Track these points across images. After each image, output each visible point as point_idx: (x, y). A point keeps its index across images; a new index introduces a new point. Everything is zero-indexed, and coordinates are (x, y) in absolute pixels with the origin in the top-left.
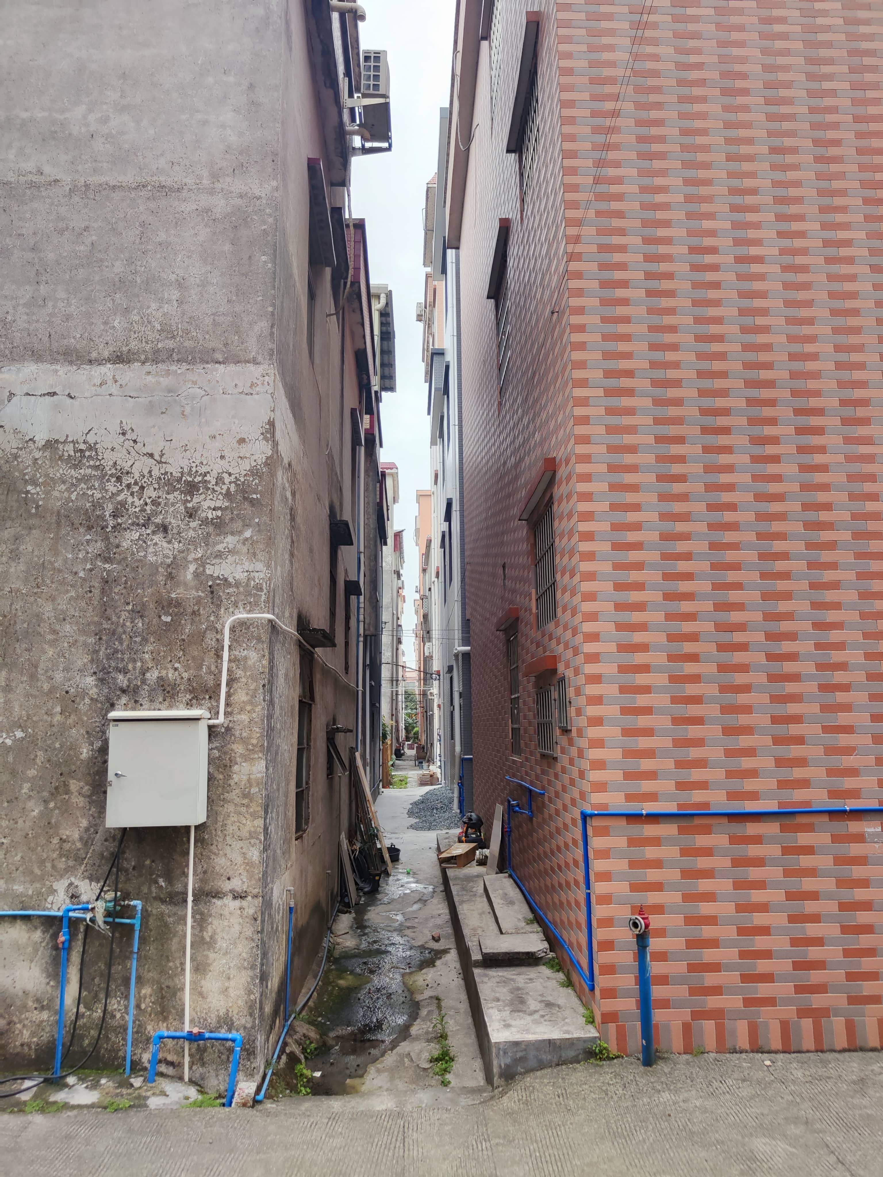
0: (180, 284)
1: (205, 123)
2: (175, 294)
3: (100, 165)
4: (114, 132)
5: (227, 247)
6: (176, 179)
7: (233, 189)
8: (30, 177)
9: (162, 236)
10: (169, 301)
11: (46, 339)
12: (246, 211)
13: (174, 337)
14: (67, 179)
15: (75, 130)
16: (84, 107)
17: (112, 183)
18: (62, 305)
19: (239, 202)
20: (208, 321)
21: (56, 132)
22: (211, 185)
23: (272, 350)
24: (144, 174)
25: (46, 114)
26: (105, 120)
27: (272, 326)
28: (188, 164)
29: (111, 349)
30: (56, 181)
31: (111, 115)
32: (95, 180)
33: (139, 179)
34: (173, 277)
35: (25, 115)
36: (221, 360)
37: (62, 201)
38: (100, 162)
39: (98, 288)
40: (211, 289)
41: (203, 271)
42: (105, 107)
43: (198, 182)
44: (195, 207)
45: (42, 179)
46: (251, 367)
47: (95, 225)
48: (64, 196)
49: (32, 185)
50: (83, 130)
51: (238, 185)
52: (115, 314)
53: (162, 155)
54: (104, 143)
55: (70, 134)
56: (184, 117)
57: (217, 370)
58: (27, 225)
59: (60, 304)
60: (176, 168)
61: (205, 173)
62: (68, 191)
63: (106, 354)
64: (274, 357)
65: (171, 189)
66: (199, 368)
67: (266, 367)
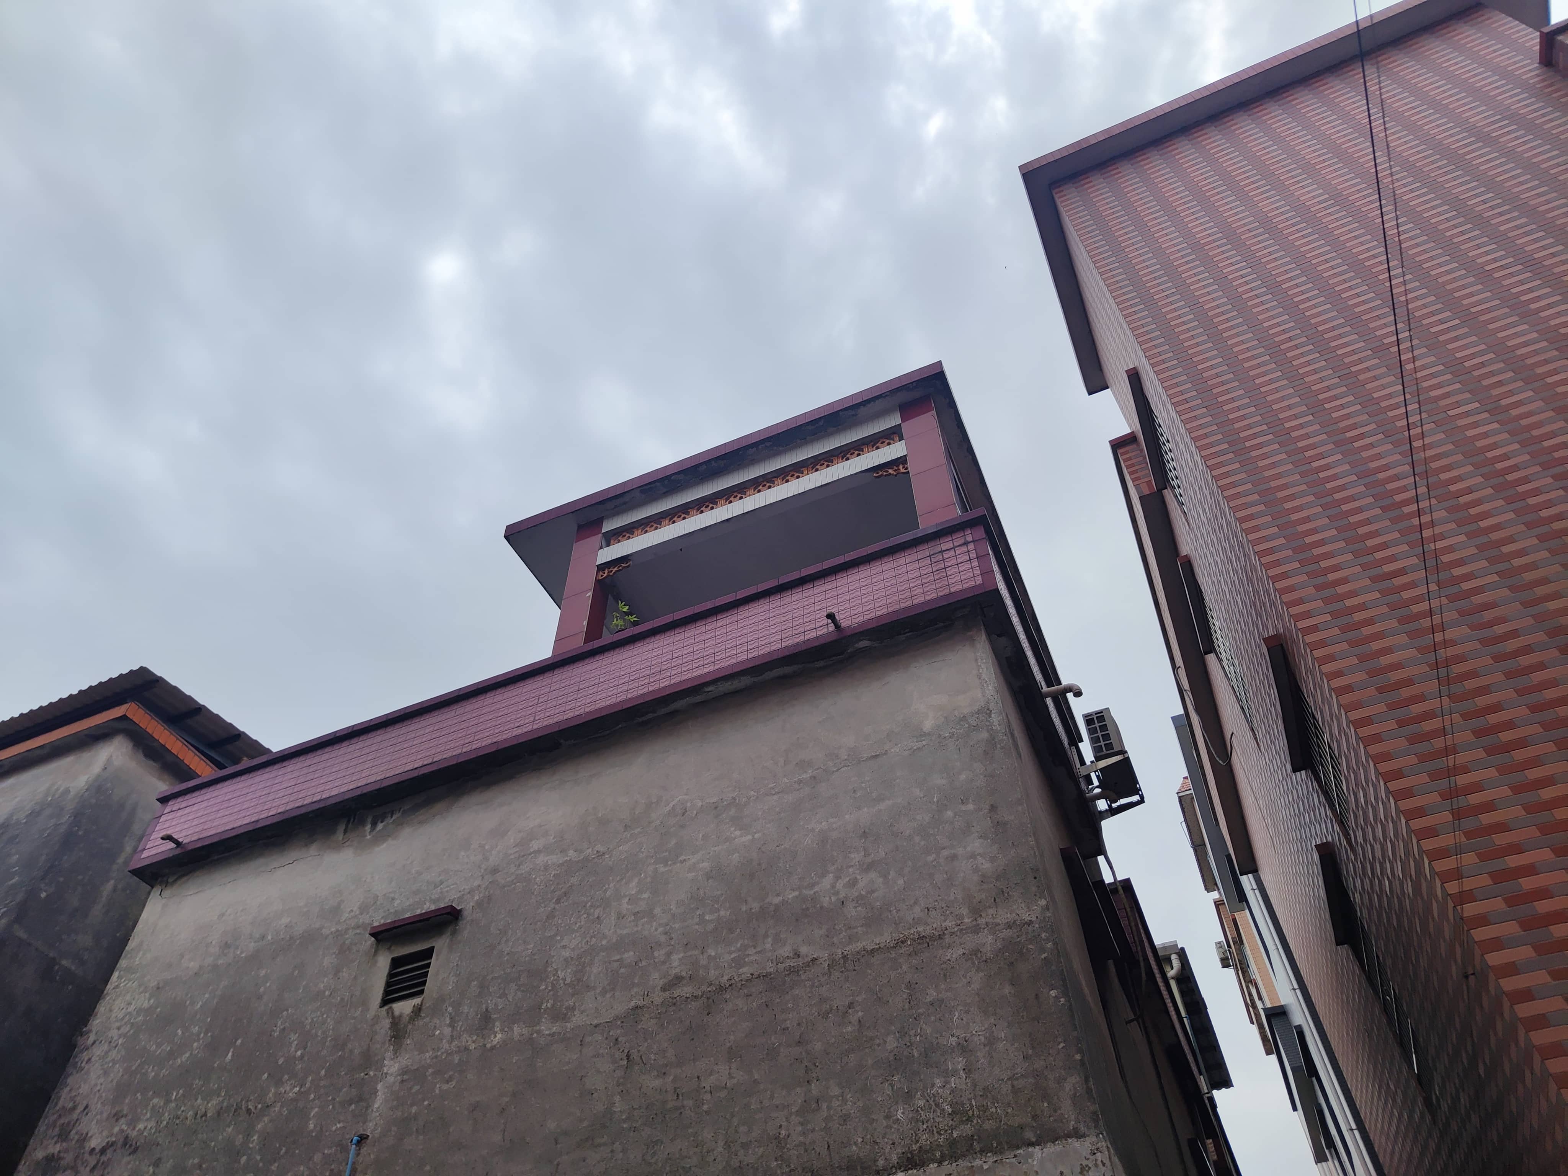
0: (964, 1048)
1: (954, 857)
2: (960, 1063)
3: (855, 930)
4: (863, 893)
5: (1007, 990)
6: (935, 926)
7: (997, 921)
8: (789, 963)
9: (932, 994)
10: (955, 1073)
11: (825, 1152)
12: (1020, 942)
13: (969, 1120)
14: (824, 955)
15: (825, 901)
16: (831, 875)
17: (869, 948)
18: (838, 1103)
19: (1008, 933)
20: (1006, 1088)
21: (808, 909)
22: (974, 923)
23: (1095, 1113)
24: (900, 929)
25: (797, 893)
26: (853, 883)
27: (1087, 1080)
28: (944, 905)
29: (900, 1151)
30: (814, 960)
31: (858, 877)
32: (850, 949)
33: (896, 936)
34: (953, 1041)
35: (777, 900)
36: (1034, 1140)
37: (823, 980)
38: (854, 928)
39: (873, 1073)
40: (1001, 1046)
41: (986, 1026)
42: (851, 870)
43: (959, 922)
44: (961, 952)
45: (800, 962)
46: (1074, 1143)
47: (859, 999)
48: (824, 974)
49: (793, 971)
50: (833, 899)
51: (1003, 916)
52: (897, 1103)
53: (915, 903)
54: (855, 907)
55: (821, 907)
56: (930, 858)
57: (1031, 1156)
58: (791, 1016)
59: (835, 1103)
60: (933, 913)
61: (965, 911)
62: (826, 968)
63: (894, 1158)
64: (1101, 1123)
65: (932, 938)
66: (1009, 1158)
67: (1094, 1139)
